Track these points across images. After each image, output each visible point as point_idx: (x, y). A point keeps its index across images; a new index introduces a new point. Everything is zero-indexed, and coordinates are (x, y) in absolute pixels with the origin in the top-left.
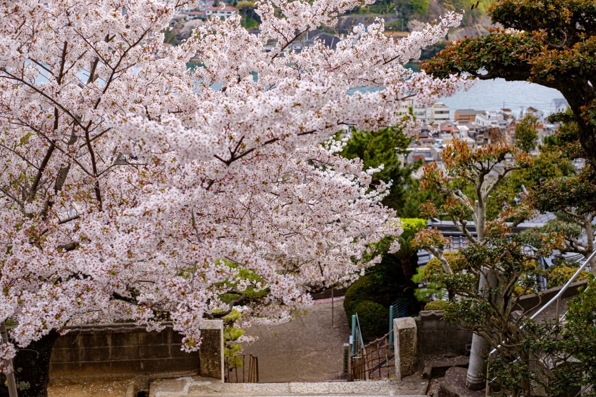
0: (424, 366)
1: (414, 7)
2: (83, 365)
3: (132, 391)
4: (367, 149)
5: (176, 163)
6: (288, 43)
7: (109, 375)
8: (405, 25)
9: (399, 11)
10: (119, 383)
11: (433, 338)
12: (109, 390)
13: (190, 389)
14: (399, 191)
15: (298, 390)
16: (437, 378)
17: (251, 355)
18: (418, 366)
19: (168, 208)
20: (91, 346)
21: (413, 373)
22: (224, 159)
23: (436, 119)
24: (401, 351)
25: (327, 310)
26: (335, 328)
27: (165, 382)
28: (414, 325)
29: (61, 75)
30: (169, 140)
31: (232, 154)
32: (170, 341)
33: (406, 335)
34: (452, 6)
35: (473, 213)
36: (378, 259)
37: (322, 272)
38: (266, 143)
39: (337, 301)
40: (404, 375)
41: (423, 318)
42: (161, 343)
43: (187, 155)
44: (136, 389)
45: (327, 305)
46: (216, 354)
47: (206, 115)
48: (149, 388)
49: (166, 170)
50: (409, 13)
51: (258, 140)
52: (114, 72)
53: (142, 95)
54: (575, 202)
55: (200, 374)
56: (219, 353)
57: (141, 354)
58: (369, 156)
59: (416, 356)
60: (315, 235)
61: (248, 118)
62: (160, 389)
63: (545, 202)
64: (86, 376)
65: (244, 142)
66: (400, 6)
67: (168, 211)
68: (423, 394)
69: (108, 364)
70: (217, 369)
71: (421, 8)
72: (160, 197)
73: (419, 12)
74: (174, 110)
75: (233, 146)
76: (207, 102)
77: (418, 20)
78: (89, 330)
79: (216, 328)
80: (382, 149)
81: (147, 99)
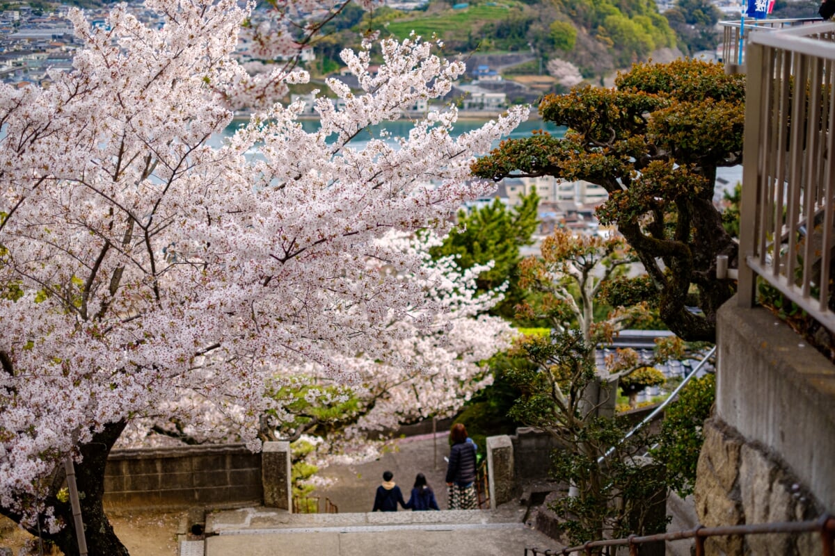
0: (523, 492)
1: (556, 41)
2: (129, 495)
3: (186, 524)
4: (478, 241)
5: (236, 262)
6: (350, 138)
7: (158, 506)
8: (544, 66)
9: (535, 47)
10: (170, 515)
11: (533, 459)
12: (159, 523)
13: (253, 521)
14: (521, 293)
15: (377, 519)
16: (537, 505)
17: (327, 499)
18: (515, 491)
19: (230, 302)
20: (138, 473)
21: (510, 499)
22: (279, 258)
23: (589, 196)
24: (495, 474)
25: (429, 448)
26: (438, 471)
27: (223, 514)
28: (510, 443)
29: (117, 174)
30: (229, 243)
31: (287, 253)
32: (228, 466)
33: (501, 455)
34: (608, 39)
35: (578, 314)
36: (490, 380)
37: (417, 396)
38: (316, 243)
39: (442, 437)
40: (498, 503)
41: (520, 436)
42: (218, 468)
43: (245, 255)
44: (190, 522)
45: (427, 443)
46: (282, 480)
47: (262, 218)
48: (205, 521)
49: (227, 268)
50: (549, 50)
51: (308, 240)
52: (174, 174)
53: (202, 196)
54: (648, 295)
55: (263, 504)
56: (285, 479)
57: (196, 482)
58: (479, 249)
59: (513, 479)
60: (379, 334)
61: (299, 222)
62: (218, 521)
63: (617, 296)
64: (131, 508)
65: (298, 241)
66: (537, 41)
67: (229, 304)
68: (520, 522)
69: (157, 494)
70: (283, 498)
71: (566, 42)
72: (222, 292)
73: (563, 49)
74: (234, 210)
75: (287, 245)
76: (266, 203)
77: (562, 59)
78: (135, 454)
79: (282, 451)
80: (497, 240)
81: (206, 200)
